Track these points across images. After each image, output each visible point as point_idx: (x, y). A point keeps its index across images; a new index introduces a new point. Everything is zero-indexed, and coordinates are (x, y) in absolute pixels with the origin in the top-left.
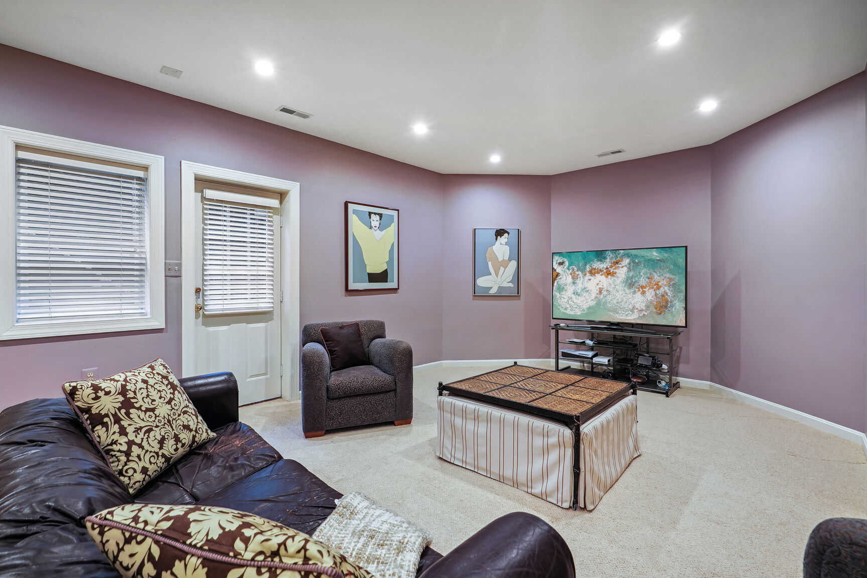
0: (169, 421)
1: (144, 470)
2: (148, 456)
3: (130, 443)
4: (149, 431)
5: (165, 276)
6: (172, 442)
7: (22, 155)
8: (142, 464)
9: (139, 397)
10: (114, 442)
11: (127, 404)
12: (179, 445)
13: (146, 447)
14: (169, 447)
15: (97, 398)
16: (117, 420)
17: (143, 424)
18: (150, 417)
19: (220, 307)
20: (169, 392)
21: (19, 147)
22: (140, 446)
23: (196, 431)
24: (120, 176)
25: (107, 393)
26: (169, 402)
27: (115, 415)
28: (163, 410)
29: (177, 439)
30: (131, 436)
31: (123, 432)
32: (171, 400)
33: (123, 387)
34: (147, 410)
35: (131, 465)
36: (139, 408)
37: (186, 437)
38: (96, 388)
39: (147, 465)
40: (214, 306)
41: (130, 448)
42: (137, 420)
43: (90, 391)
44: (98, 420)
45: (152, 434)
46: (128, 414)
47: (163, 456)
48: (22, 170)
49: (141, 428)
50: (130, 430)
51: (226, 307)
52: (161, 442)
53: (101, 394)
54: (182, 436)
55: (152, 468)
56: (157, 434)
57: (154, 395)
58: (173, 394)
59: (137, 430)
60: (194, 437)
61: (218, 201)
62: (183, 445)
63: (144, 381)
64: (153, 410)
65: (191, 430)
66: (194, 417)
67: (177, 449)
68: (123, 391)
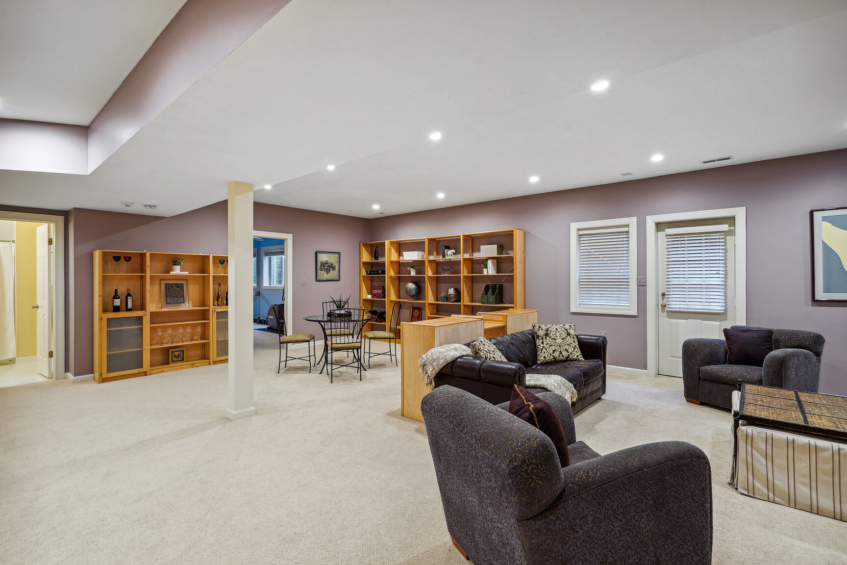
0: (560, 345)
1: (545, 357)
2: (547, 353)
3: (543, 347)
4: (551, 346)
5: (638, 286)
6: (558, 353)
7: (581, 233)
8: (545, 355)
9: (552, 333)
10: (539, 345)
11: (547, 335)
12: (561, 355)
13: (548, 350)
14: (557, 354)
15: (539, 330)
16: (542, 339)
17: (549, 343)
18: (553, 341)
19: (678, 306)
20: (565, 335)
21: (579, 230)
22: (546, 349)
23: (571, 353)
24: (619, 232)
25: (542, 329)
26: (563, 339)
27: (542, 337)
28: (559, 341)
29: (561, 353)
30: (544, 345)
31: (543, 343)
32: (564, 338)
33: (548, 329)
34: (553, 339)
35: (541, 354)
36: (550, 337)
37: (565, 354)
38: (540, 327)
39: (546, 356)
40: (675, 306)
41: (543, 348)
42: (548, 341)
43: (538, 327)
44: (538, 337)
45: (551, 347)
46: (546, 338)
47: (553, 356)
48: (582, 239)
49: (548, 344)
50: (545, 343)
51: (682, 306)
52: (554, 351)
53: (540, 329)
54: (563, 353)
55: (547, 358)
56: (553, 348)
57: (558, 334)
58: (567, 337)
59: (547, 344)
60: (569, 355)
61: (674, 235)
62: (563, 356)
63: (557, 329)
64: (555, 339)
65: (568, 352)
66: (573, 348)
67: (559, 356)
68: (547, 330)
